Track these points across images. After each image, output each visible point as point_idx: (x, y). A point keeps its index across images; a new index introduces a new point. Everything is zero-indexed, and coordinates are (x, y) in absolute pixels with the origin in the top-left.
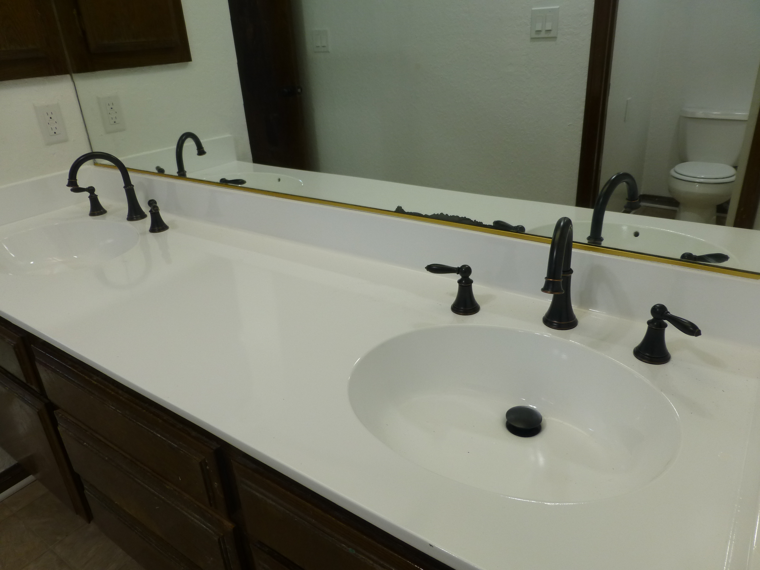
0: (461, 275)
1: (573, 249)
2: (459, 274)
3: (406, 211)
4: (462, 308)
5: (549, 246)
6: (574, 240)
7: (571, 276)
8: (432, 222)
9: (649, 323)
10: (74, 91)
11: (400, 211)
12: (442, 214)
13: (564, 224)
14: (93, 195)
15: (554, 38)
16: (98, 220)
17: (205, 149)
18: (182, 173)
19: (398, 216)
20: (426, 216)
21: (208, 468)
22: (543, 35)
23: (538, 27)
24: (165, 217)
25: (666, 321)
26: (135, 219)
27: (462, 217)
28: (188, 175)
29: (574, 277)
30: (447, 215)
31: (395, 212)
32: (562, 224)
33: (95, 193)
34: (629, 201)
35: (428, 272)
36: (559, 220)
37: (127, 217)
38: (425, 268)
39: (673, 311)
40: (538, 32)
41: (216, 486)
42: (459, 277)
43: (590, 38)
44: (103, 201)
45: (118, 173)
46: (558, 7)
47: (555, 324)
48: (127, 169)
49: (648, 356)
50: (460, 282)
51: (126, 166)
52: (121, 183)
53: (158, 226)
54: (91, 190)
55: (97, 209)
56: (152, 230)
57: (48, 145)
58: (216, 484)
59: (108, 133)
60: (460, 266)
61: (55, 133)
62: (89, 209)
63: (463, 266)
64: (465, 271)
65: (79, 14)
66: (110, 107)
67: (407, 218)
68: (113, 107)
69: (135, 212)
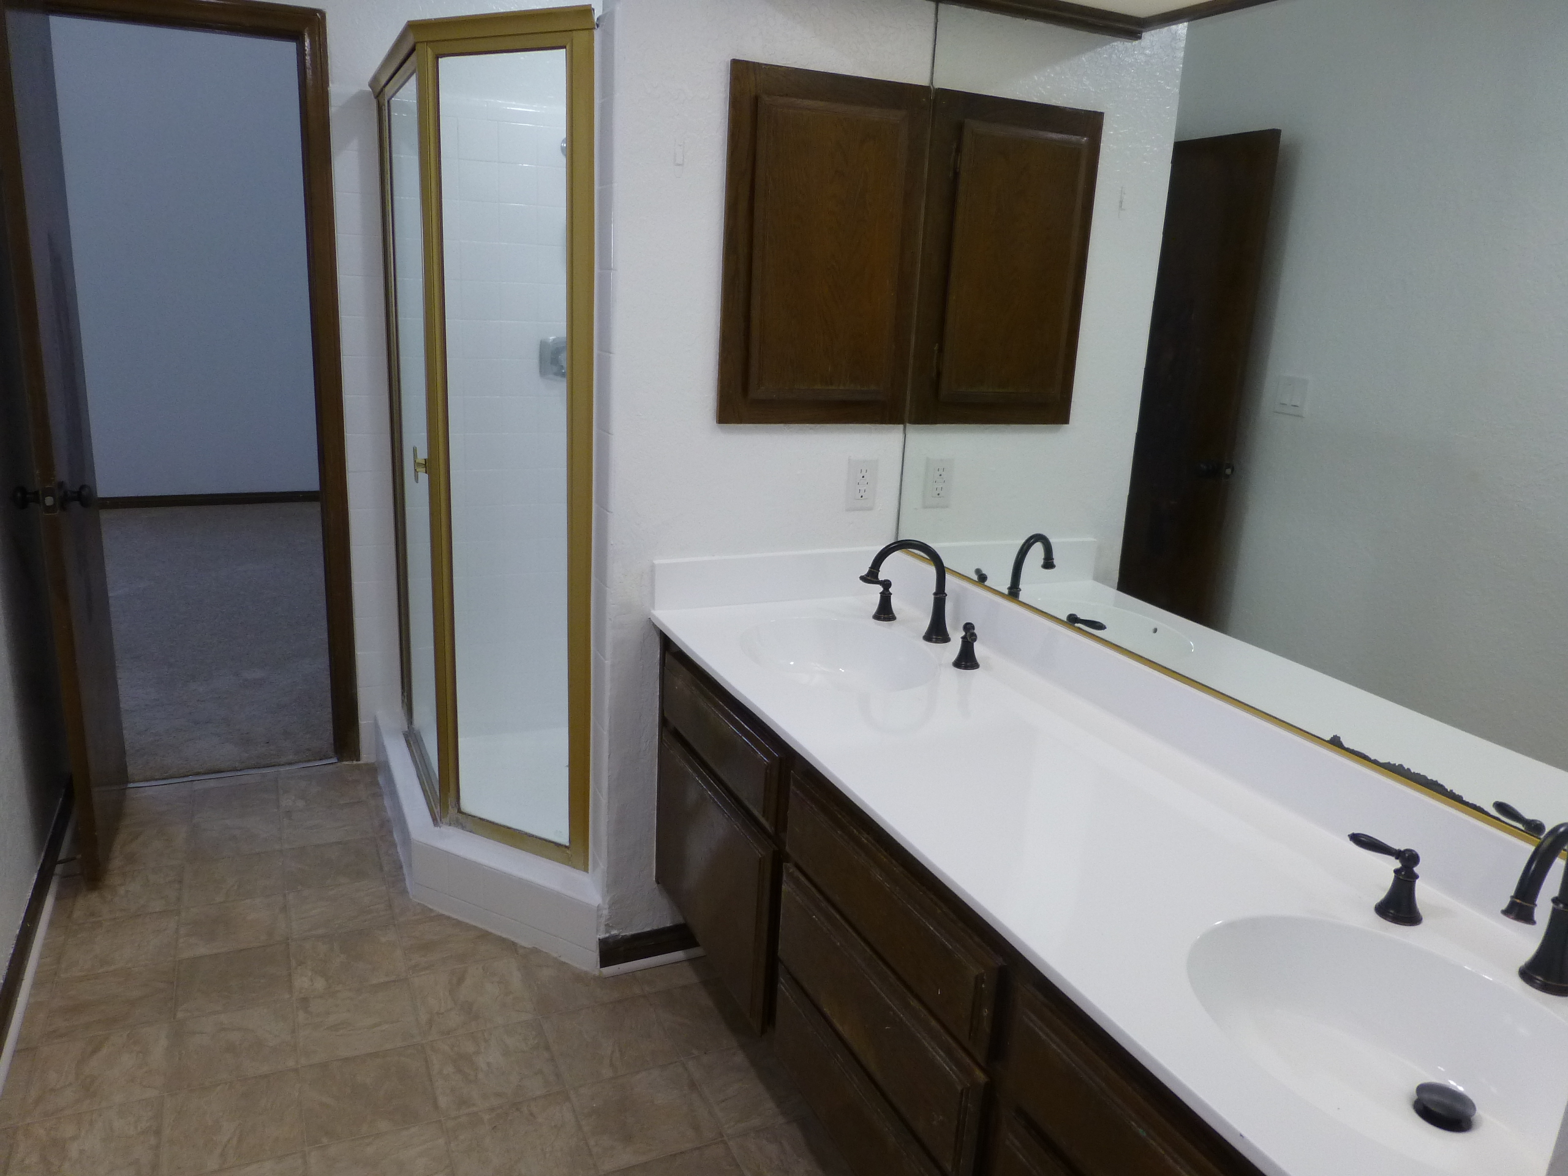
0: (1401, 862)
2: (1398, 861)
3: (1346, 746)
4: (1392, 911)
8: (1383, 774)
10: (902, 444)
11: (1335, 743)
12: (1402, 766)
14: (887, 593)
16: (883, 626)
17: (1055, 562)
18: (1014, 592)
19: (1331, 750)
20: (1375, 762)
21: (983, 986)
24: (980, 650)
26: (934, 640)
27: (1432, 780)
28: (1022, 597)
30: (1409, 769)
31: (1327, 742)
33: (890, 589)
35: (1352, 843)
37: (924, 634)
38: (1349, 835)
41: (985, 1014)
42: (1397, 864)
44: (896, 604)
45: (931, 571)
47: (1538, 982)
48: (946, 570)
50: (1396, 871)
51: (945, 565)
52: (933, 587)
53: (966, 660)
54: (887, 585)
55: (885, 612)
56: (958, 664)
57: (847, 510)
58: (986, 1012)
59: (925, 507)
60: (1402, 849)
61: (862, 497)
62: (874, 609)
63: (1407, 850)
64: (1408, 860)
65: (941, 350)
66: (939, 473)
67: (1343, 756)
68: (942, 473)
69: (937, 632)
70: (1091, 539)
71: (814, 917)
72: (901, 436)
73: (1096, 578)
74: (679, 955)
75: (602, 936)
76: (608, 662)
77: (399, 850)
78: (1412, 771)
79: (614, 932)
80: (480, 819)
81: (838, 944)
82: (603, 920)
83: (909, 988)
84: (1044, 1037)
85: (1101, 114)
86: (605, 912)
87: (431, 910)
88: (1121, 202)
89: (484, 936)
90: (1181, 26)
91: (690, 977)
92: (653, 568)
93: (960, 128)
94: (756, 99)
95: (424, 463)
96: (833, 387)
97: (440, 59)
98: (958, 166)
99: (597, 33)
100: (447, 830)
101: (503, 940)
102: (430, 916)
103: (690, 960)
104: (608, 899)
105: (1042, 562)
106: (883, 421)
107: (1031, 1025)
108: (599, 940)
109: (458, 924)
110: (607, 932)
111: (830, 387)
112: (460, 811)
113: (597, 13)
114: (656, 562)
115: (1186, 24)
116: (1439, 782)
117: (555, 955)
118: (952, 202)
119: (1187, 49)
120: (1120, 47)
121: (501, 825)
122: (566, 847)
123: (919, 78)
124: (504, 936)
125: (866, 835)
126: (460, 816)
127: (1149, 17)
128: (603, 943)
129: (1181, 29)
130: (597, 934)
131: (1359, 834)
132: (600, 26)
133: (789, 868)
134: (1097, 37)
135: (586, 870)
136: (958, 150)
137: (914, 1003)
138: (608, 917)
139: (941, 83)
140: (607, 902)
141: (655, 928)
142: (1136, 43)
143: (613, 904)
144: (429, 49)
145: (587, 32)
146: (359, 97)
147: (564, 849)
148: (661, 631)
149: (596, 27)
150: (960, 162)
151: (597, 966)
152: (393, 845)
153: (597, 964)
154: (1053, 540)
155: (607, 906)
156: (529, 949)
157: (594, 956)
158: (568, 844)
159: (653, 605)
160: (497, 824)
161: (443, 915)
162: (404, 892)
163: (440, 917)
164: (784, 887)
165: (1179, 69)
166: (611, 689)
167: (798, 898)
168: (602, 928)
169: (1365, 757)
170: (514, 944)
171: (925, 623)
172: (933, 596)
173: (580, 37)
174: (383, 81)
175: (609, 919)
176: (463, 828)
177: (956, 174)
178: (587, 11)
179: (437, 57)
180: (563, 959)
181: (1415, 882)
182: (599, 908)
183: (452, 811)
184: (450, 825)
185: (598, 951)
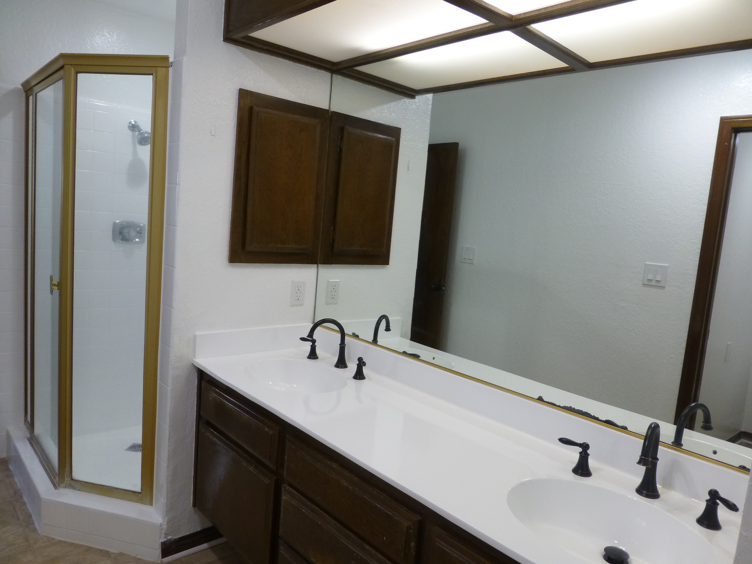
1: (659, 446)
2: (581, 448)
3: (545, 400)
4: (580, 471)
5: (643, 441)
6: (660, 440)
7: (657, 462)
8: (562, 411)
9: (707, 501)
10: (316, 274)
11: (540, 399)
12: (571, 407)
13: (654, 426)
14: (314, 346)
15: (663, 287)
16: (312, 362)
17: (391, 328)
18: (375, 341)
19: (539, 403)
20: (559, 406)
21: (411, 531)
22: (653, 283)
23: (650, 277)
25: (718, 501)
26: (340, 367)
27: (585, 412)
28: (378, 343)
29: (659, 463)
30: (574, 408)
31: (536, 399)
32: (653, 426)
33: (316, 344)
34: (704, 424)
35: (560, 442)
36: (651, 424)
37: (334, 364)
38: (559, 439)
39: (722, 495)
40: (650, 280)
41: (412, 546)
42: (580, 450)
43: (693, 292)
44: (318, 351)
46: (668, 265)
47: (644, 494)
49: (706, 524)
50: (580, 453)
52: (339, 342)
53: (359, 375)
54: (314, 342)
55: (313, 355)
56: (355, 377)
57: (292, 306)
58: (413, 544)
59: (327, 304)
60: (582, 443)
61: (298, 299)
62: (307, 354)
63: (584, 443)
64: (585, 447)
65: (334, 230)
66: (333, 288)
67: (545, 405)
68: (335, 288)
69: (341, 363)
70: (399, 318)
71: (304, 511)
72: (316, 270)
73: (401, 336)
74: (205, 546)
75: (163, 540)
76: (169, 388)
77: (28, 506)
78: (576, 409)
79: (169, 537)
80: (85, 482)
81: (320, 523)
82: (163, 531)
83: (363, 539)
84: (449, 551)
85: (400, 129)
86: (165, 527)
87: (53, 539)
88: (408, 167)
89: (89, 549)
90: (430, 95)
91: (213, 557)
92: (195, 337)
93: (342, 129)
94: (251, 109)
95: (57, 284)
96: (286, 246)
97: (78, 74)
98: (342, 146)
99: (171, 70)
100: (62, 491)
101: (101, 551)
102: (52, 542)
103: (212, 548)
104: (166, 519)
105: (385, 328)
106: (308, 263)
107: (441, 546)
108: (161, 542)
109: (72, 544)
110: (166, 537)
111: (284, 246)
112: (72, 479)
113: (171, 60)
114: (197, 333)
115: (432, 94)
116: (588, 412)
117: (133, 555)
118: (339, 161)
119: (433, 104)
120: (407, 101)
121: (98, 485)
122: (139, 493)
123: (324, 105)
124: (101, 548)
125: (335, 464)
126: (72, 482)
127: (420, 90)
128: (163, 544)
129: (430, 96)
130: (160, 540)
131: (562, 438)
132: (173, 66)
133: (285, 487)
134: (397, 96)
135: (151, 504)
136: (342, 139)
137: (367, 547)
138: (166, 529)
139: (334, 109)
140: (166, 521)
141: (192, 532)
142: (413, 100)
143: (169, 522)
144: (72, 69)
145: (165, 68)
146: (14, 91)
147: (138, 494)
148: (198, 369)
149: (171, 66)
150: (343, 144)
151: (159, 558)
152: (24, 504)
153: (160, 555)
154: (390, 319)
155: (166, 523)
156: (117, 553)
157: (159, 552)
158: (140, 491)
159: (194, 356)
160: (96, 484)
161: (61, 541)
162: (35, 530)
163: (60, 542)
164: (284, 497)
165: (429, 113)
166: (171, 403)
167: (293, 502)
168: (163, 536)
169: (554, 405)
170: (107, 551)
171: (336, 359)
172: (339, 346)
173: (161, 71)
174: (33, 83)
175: (166, 531)
176: (74, 488)
177: (341, 150)
178: (165, 58)
179: (77, 73)
180: (138, 557)
181: (588, 457)
182: (161, 525)
183: (67, 479)
184: (66, 487)
185: (160, 549)
